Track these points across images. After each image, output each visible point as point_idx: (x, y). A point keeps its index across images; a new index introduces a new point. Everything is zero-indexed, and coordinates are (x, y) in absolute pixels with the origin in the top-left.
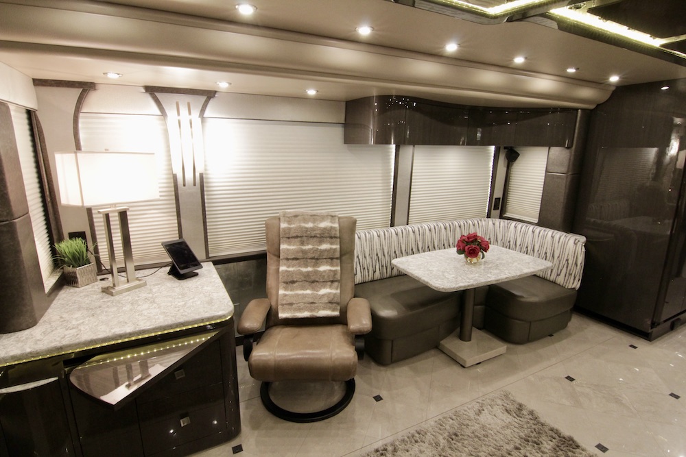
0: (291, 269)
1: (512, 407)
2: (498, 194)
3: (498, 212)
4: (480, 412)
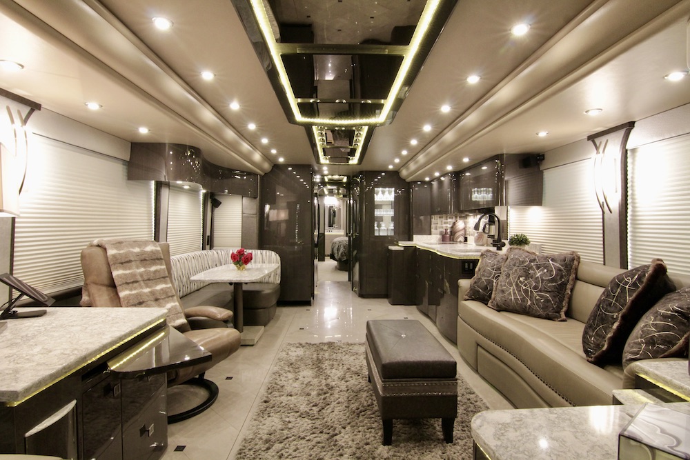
0: (134, 292)
1: (298, 345)
2: (208, 233)
3: (209, 246)
4: (288, 354)
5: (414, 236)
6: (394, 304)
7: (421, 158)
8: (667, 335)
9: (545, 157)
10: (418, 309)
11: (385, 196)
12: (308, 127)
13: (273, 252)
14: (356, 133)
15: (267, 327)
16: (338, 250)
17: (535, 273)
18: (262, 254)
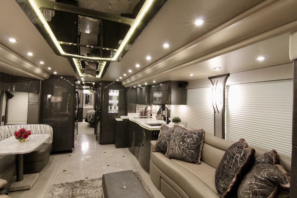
2: (3, 114)
5: (128, 113)
6: (117, 147)
7: (133, 78)
8: (263, 191)
9: (189, 83)
10: (129, 149)
11: (114, 94)
12: (70, 59)
13: (48, 126)
14: (99, 64)
15: (41, 173)
16: (90, 117)
17: (187, 140)
18: (40, 127)
